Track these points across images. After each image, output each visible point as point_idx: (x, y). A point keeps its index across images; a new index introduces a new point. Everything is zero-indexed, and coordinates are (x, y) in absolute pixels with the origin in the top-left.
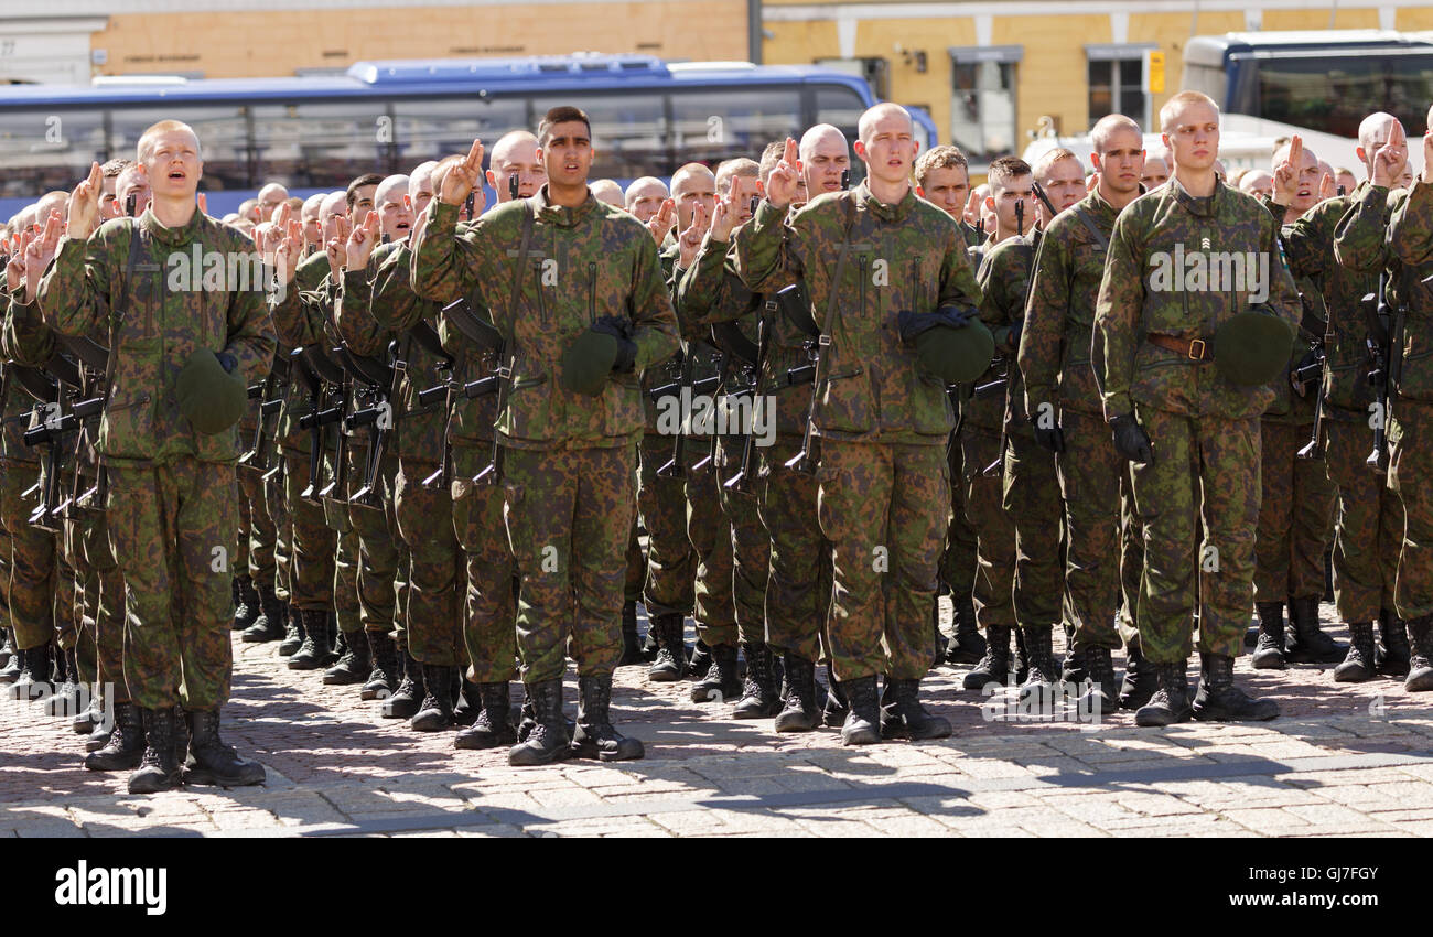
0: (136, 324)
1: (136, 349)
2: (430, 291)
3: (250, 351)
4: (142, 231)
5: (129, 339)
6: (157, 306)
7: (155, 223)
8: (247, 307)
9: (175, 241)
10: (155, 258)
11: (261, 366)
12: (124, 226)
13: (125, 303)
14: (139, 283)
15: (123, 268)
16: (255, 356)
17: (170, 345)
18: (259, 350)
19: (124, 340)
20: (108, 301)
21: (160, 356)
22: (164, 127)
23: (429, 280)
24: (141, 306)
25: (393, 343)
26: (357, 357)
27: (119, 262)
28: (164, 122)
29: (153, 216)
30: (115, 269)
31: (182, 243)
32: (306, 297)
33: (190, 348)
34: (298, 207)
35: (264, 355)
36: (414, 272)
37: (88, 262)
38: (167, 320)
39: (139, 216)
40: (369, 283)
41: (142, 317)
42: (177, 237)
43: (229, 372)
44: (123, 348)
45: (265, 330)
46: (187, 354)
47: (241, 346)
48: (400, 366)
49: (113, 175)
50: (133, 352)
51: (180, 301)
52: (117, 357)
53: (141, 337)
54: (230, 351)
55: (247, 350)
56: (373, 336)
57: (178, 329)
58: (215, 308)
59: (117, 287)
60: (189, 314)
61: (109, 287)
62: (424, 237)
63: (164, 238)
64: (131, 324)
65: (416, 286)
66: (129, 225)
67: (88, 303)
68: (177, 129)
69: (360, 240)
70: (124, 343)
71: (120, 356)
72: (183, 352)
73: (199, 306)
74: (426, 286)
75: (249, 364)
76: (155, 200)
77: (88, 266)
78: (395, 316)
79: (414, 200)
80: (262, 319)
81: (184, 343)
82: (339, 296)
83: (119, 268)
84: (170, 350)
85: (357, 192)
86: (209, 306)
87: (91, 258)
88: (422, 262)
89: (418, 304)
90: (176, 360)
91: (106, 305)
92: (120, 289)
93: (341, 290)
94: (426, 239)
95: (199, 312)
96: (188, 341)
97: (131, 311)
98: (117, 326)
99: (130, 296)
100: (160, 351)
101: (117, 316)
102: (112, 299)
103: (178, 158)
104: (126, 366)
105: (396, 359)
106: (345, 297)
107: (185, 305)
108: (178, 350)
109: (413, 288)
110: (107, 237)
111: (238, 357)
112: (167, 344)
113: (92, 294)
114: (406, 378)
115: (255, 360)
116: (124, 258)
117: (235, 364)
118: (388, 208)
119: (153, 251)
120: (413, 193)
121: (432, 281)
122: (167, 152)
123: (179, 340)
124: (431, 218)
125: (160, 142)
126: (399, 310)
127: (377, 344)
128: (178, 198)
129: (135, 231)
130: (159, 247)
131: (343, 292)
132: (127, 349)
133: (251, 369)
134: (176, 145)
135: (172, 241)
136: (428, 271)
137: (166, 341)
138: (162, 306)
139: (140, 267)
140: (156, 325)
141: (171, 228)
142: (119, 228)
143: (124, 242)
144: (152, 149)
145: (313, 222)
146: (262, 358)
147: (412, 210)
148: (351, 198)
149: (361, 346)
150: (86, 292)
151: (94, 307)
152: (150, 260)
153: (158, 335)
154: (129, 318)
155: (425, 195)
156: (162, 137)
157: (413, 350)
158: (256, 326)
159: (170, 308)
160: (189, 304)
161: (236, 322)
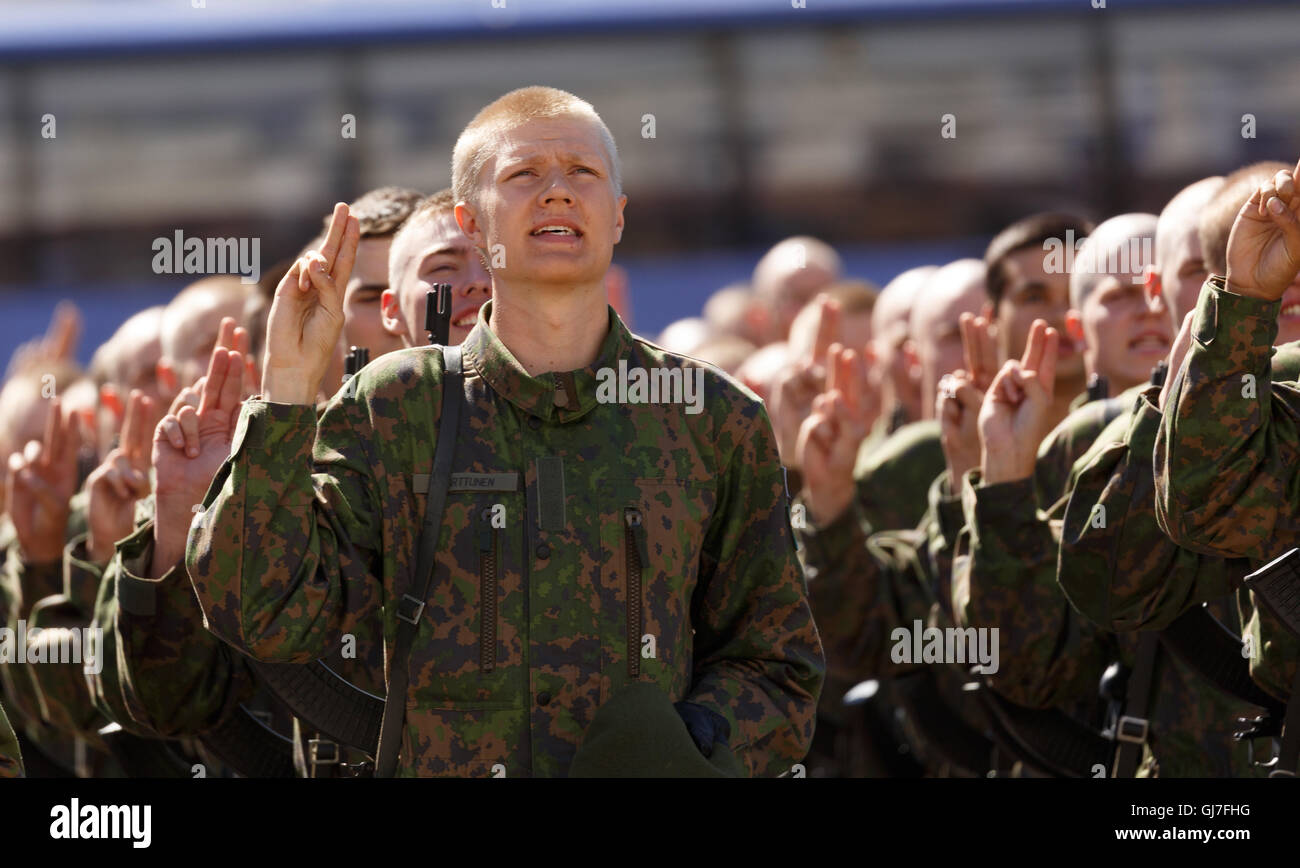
0: (455, 630)
1: (455, 699)
2: (1209, 531)
3: (758, 696)
4: (468, 381)
5: (434, 671)
6: (511, 582)
7: (504, 363)
8: (747, 582)
9: (557, 409)
10: (505, 455)
11: (786, 734)
12: (419, 370)
13: (423, 575)
14: (464, 522)
15: (420, 483)
16: (770, 709)
17: (544, 685)
18: (779, 693)
19: (425, 671)
20: (377, 570)
21: (518, 714)
22: (521, 106)
23: (1203, 501)
24: (469, 583)
25: (1111, 672)
26: (1011, 709)
27: (407, 468)
28: (522, 92)
29: (497, 342)
30: (396, 485)
31: (575, 416)
32: (890, 550)
33: (596, 694)
34: (864, 306)
35: (792, 706)
36: (1164, 480)
37: (323, 467)
38: (536, 620)
39: (457, 343)
40: (1042, 515)
41: (471, 613)
42: (561, 399)
43: (709, 754)
44: (421, 695)
45: (793, 642)
46: (591, 712)
47: (732, 683)
48: (1130, 729)
49: (383, 232)
50: (449, 705)
51: (571, 568)
52: (405, 720)
53: (470, 667)
54: (705, 698)
55: (748, 695)
56: (1055, 655)
57: (565, 643)
58: (662, 587)
59: (400, 534)
60: (596, 603)
61: (380, 534)
62: (1187, 387)
63: (528, 402)
64: (443, 631)
65: (1171, 516)
66: (436, 367)
67: (321, 575)
68: (555, 110)
69: (1014, 397)
70: (424, 682)
71: (412, 716)
72: (578, 707)
73: (621, 582)
74: (1197, 517)
75: (755, 730)
76: (500, 296)
77: (322, 478)
78: (1123, 591)
79: (1170, 282)
80: (788, 611)
81: (580, 682)
82: (964, 551)
83: (409, 483)
84: (545, 700)
85: (1012, 267)
86: (649, 580)
87: (333, 455)
88: (1183, 455)
89: (1184, 561)
90: (561, 725)
91: (369, 579)
92: (410, 537)
93: (967, 536)
94: (1192, 394)
95: (621, 597)
96: (595, 676)
97: (443, 597)
98: (405, 635)
99: (440, 557)
100: (518, 702)
101: (407, 609)
102: (389, 567)
103: (558, 190)
104: (427, 744)
105: (1122, 713)
106: (981, 557)
107: (585, 580)
108: (566, 699)
109: (1163, 526)
110: (376, 401)
111: (726, 713)
112: (537, 685)
113: (332, 550)
114: (1149, 759)
115: (772, 719)
116: (421, 455)
117: (722, 731)
118: (1109, 299)
119: (499, 436)
120: (1169, 268)
121: (1212, 505)
122: (527, 172)
123: (569, 673)
124: (1202, 337)
125: (508, 148)
126: (1135, 578)
127: (1069, 675)
128: (561, 284)
129: (451, 379)
130: (512, 423)
131: (974, 539)
132: (433, 697)
133: (761, 744)
134: (552, 156)
135: (548, 412)
136: (1201, 479)
137: (534, 673)
138: (525, 586)
139: (468, 479)
140: (506, 632)
141: (547, 376)
142: (407, 375)
143: (424, 412)
144: (490, 163)
145: (900, 347)
146: (788, 715)
147: (1166, 308)
148: (996, 284)
149: (1026, 682)
150: (315, 546)
151: (336, 584)
152: (490, 462)
153: (515, 659)
154: (436, 614)
155: (1192, 271)
156: (515, 134)
157: (1166, 687)
158: (769, 632)
159: (544, 589)
160: (596, 575)
161: (717, 622)
